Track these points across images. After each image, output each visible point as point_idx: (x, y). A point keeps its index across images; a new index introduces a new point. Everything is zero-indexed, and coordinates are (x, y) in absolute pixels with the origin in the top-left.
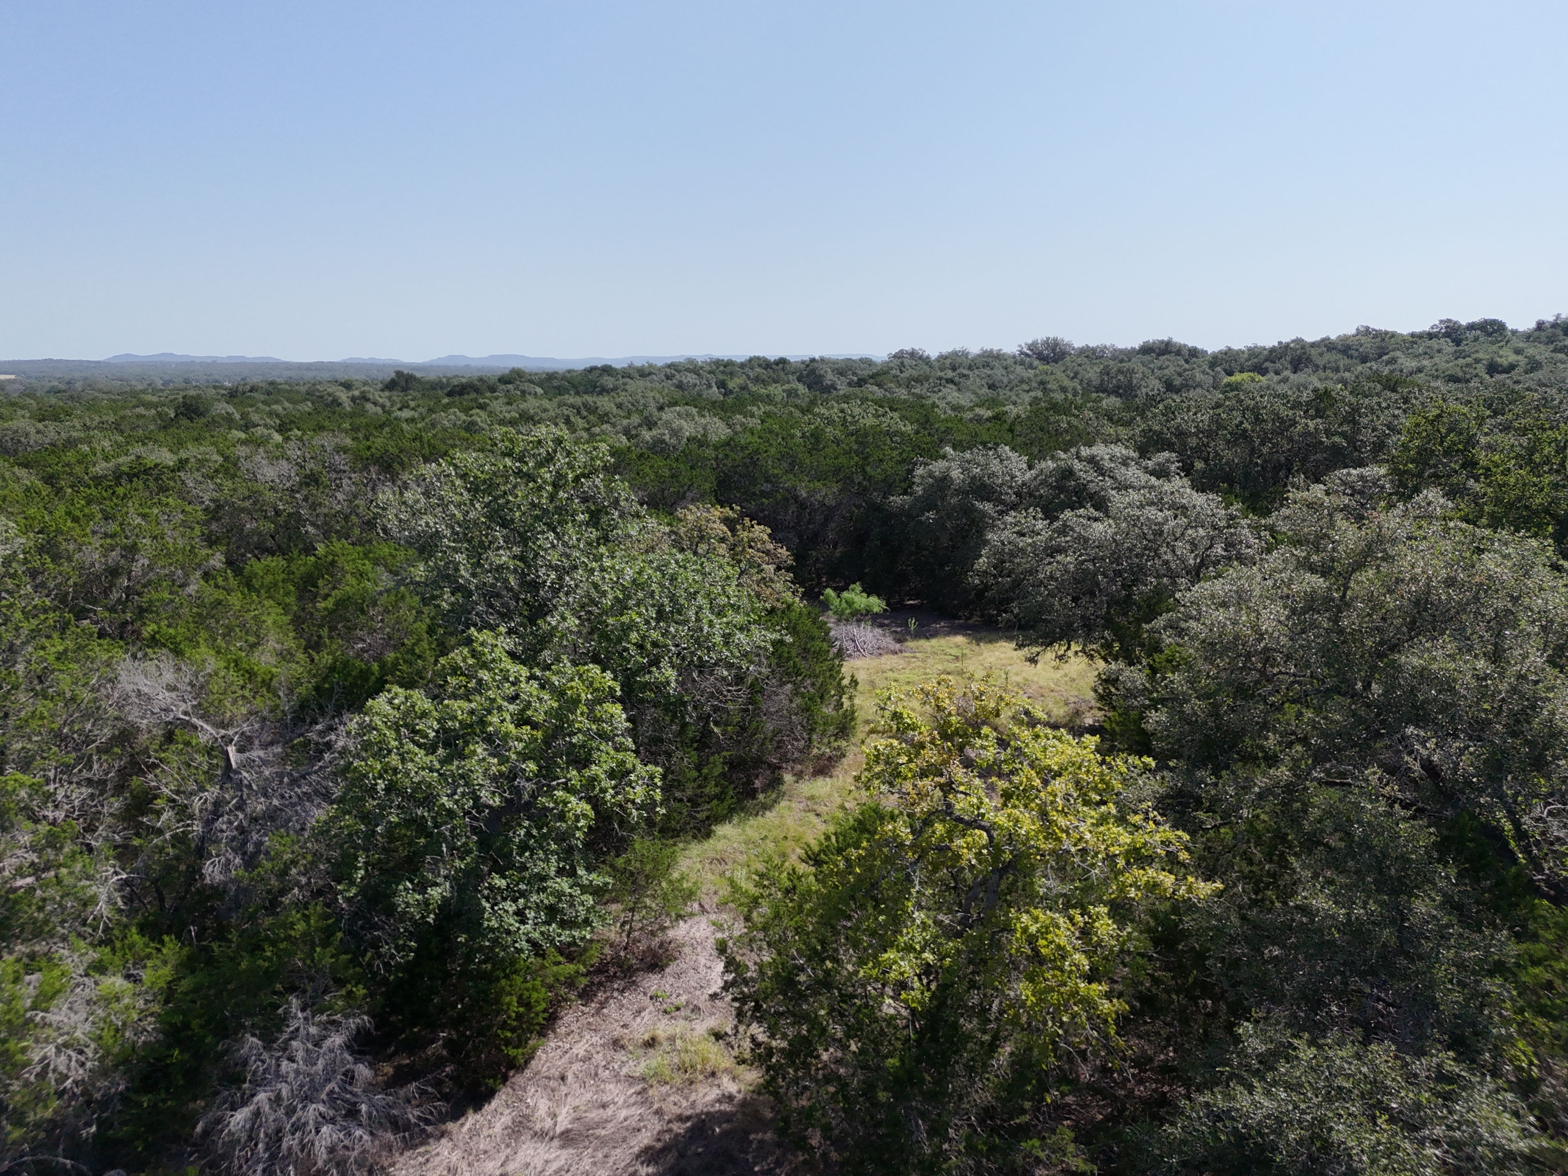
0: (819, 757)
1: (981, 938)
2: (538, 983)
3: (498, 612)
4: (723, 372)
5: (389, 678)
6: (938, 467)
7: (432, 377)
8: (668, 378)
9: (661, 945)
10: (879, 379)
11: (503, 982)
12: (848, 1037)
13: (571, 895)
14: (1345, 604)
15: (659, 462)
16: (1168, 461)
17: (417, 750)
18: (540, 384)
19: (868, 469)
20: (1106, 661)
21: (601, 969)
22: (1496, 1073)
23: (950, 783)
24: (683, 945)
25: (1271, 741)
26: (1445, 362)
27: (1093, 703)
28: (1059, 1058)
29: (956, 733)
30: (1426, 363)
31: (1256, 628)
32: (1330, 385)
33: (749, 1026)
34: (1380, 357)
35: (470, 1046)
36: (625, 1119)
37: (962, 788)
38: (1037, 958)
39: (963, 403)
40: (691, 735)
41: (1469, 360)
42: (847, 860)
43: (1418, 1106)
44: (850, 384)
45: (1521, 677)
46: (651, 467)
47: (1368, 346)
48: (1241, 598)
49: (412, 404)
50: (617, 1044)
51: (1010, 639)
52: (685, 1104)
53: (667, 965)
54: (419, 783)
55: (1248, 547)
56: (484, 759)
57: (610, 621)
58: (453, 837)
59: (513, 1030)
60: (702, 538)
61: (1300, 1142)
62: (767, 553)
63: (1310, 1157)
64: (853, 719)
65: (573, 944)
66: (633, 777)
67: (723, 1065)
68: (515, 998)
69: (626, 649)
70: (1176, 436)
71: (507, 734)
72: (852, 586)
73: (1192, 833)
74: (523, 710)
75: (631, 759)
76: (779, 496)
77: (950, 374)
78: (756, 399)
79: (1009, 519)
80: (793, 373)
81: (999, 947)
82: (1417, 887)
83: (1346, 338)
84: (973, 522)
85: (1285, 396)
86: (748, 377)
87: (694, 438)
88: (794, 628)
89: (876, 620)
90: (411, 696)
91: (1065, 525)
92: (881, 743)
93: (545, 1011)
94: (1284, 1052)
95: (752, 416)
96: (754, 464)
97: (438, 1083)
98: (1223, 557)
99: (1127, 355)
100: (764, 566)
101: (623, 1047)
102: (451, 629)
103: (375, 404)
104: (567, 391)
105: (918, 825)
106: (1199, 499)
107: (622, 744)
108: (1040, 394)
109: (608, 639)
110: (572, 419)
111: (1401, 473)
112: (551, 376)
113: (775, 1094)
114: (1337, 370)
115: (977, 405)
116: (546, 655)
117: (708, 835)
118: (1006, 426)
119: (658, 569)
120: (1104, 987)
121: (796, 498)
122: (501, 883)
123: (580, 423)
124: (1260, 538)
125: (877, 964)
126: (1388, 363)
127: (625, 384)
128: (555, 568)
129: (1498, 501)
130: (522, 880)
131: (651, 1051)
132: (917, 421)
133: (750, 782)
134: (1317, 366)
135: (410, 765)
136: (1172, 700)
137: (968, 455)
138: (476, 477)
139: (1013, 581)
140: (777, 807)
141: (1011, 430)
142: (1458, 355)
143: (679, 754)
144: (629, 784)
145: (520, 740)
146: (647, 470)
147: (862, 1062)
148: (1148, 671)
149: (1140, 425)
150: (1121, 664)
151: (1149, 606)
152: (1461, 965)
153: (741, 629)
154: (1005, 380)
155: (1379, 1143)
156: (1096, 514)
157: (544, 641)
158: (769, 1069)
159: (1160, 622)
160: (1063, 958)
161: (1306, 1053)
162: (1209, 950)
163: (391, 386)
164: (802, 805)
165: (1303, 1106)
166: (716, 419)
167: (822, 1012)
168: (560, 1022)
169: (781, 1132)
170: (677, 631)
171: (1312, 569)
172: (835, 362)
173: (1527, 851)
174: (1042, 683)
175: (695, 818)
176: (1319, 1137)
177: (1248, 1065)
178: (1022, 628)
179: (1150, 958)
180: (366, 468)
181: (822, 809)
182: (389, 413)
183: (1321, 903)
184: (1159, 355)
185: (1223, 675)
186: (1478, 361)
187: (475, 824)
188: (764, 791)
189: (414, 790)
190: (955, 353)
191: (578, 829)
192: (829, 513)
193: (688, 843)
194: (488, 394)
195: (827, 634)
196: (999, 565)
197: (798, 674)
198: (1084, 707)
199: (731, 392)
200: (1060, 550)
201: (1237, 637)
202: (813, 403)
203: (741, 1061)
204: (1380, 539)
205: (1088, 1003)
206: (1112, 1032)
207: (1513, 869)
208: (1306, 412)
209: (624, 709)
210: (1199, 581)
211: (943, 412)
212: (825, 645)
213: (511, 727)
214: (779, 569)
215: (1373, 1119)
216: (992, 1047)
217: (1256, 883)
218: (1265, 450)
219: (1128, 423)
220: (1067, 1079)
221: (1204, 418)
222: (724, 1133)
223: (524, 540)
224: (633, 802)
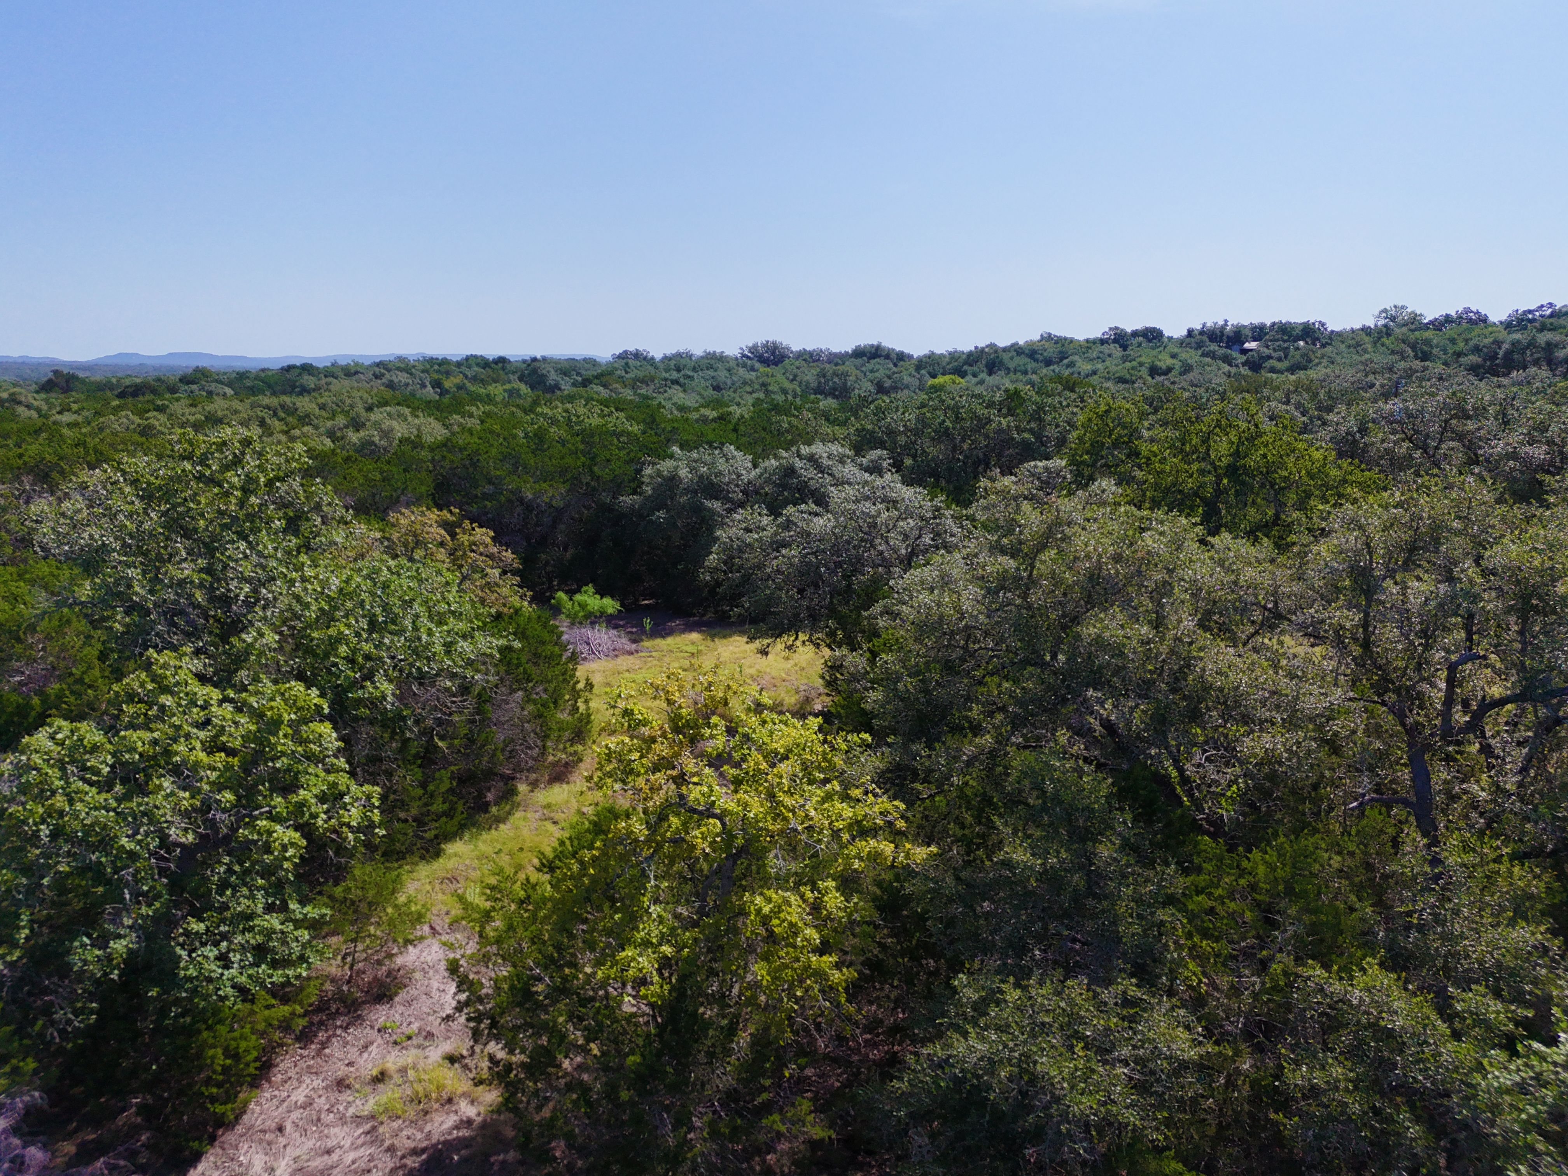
0: (554, 764)
1: (717, 925)
2: (247, 1030)
3: (184, 632)
4: (438, 372)
5: (54, 711)
6: (666, 466)
7: (98, 377)
8: (377, 377)
9: (389, 973)
10: (604, 379)
11: (205, 1034)
12: (588, 1040)
13: (282, 932)
14: (1032, 582)
15: (369, 465)
16: (880, 458)
17: (87, 788)
18: (230, 385)
19: (596, 469)
20: (832, 649)
21: (322, 1007)
22: (1171, 993)
23: (682, 775)
24: (414, 971)
25: (975, 712)
26: (1114, 364)
27: (822, 690)
28: (796, 1033)
29: (687, 725)
30: (1100, 366)
31: (958, 609)
32: (1020, 386)
33: (485, 1045)
34: (1061, 359)
35: (169, 1109)
36: (353, 1162)
37: (695, 779)
38: (771, 937)
39: (688, 403)
40: (413, 751)
41: (1134, 363)
42: (581, 863)
43: (1107, 1029)
44: (574, 385)
45: (1178, 639)
46: (360, 471)
47: (1051, 351)
48: (945, 581)
49: (75, 407)
50: (341, 1084)
51: (742, 633)
52: (419, 1136)
53: (396, 994)
54: (92, 825)
55: (952, 535)
56: (172, 794)
57: (315, 635)
58: (137, 881)
59: (219, 1085)
60: (418, 544)
61: (1010, 1079)
62: (491, 556)
63: (1020, 1092)
64: (589, 722)
65: (288, 983)
66: (347, 799)
67: (460, 1091)
68: (219, 1051)
69: (335, 665)
70: (888, 435)
71: (197, 764)
72: (584, 588)
73: (910, 804)
74: (216, 736)
75: (343, 780)
76: (503, 499)
77: (675, 375)
78: (475, 399)
79: (737, 517)
80: (514, 373)
81: (736, 931)
82: (1101, 834)
83: (1030, 344)
84: (703, 520)
85: (979, 396)
86: (466, 377)
87: (408, 440)
88: (523, 633)
89: (612, 621)
90: (78, 729)
91: (788, 521)
92: (612, 742)
93: (257, 1059)
94: (993, 998)
95: (471, 415)
96: (474, 465)
97: (132, 1155)
98: (931, 546)
99: (842, 358)
100: (488, 570)
101: (348, 1087)
102: (128, 654)
103: (29, 407)
104: (262, 392)
105: (653, 819)
106: (907, 493)
107: (333, 765)
108: (762, 395)
109: (315, 655)
110: (268, 421)
111: (1078, 464)
112: (242, 375)
113: (515, 1110)
114: (1025, 373)
115: (702, 406)
116: (243, 675)
117: (438, 854)
118: (731, 427)
119: (368, 577)
120: (834, 958)
121: (521, 500)
122: (201, 927)
123: (277, 425)
124: (962, 527)
125: (615, 963)
126: (1068, 366)
127: (328, 384)
128: (248, 580)
129: (1156, 486)
130: (223, 921)
131: (381, 1086)
132: (644, 421)
133: (481, 795)
134: (1008, 369)
135: (79, 806)
136: (889, 680)
137: (695, 455)
138: (149, 483)
139: (743, 576)
140: (512, 819)
141: (735, 430)
142: (1125, 359)
143: (401, 772)
144: (344, 807)
145: (214, 769)
146: (355, 473)
147: (604, 1066)
148: (868, 655)
149: (855, 425)
150: (845, 651)
151: (867, 595)
152: (1138, 900)
153: (464, 637)
154: (729, 382)
155: (1076, 1069)
156: (816, 509)
157: (239, 660)
158: (508, 1085)
159: (877, 608)
160: (796, 934)
161: (1013, 995)
162: (928, 912)
163: (47, 387)
164: (537, 815)
165: (1011, 1044)
166: (431, 420)
167: (561, 1019)
168: (276, 1070)
169: (523, 1147)
170: (392, 641)
171: (1003, 551)
172: (558, 362)
173: (1191, 796)
174: (774, 673)
175: (422, 838)
176: (1026, 1071)
177: (964, 1014)
178: (754, 621)
179: (877, 927)
180: (17, 478)
181: (559, 816)
182: (46, 417)
183: (1020, 855)
184: (870, 358)
185: (932, 654)
186: (1141, 364)
187: (163, 864)
188: (497, 804)
189: (86, 834)
190: (679, 355)
191: (286, 859)
192: (558, 514)
193: (417, 864)
194: (168, 396)
195: (559, 637)
196: (728, 562)
197: (529, 680)
198: (813, 694)
199: (447, 392)
200: (785, 545)
201: (941, 617)
202: (536, 403)
203: (477, 1082)
204: (1058, 523)
205: (820, 975)
206: (843, 1000)
207: (1179, 811)
208: (999, 411)
209: (335, 728)
210: (911, 567)
211: (669, 412)
212: (557, 649)
213: (202, 756)
214: (504, 572)
215: (1071, 1048)
216: (731, 1031)
217: (969, 846)
218: (965, 446)
219: (844, 423)
220: (806, 1052)
221: (911, 417)
222: (464, 1160)
223: (210, 550)
224: (348, 825)
